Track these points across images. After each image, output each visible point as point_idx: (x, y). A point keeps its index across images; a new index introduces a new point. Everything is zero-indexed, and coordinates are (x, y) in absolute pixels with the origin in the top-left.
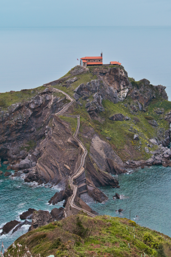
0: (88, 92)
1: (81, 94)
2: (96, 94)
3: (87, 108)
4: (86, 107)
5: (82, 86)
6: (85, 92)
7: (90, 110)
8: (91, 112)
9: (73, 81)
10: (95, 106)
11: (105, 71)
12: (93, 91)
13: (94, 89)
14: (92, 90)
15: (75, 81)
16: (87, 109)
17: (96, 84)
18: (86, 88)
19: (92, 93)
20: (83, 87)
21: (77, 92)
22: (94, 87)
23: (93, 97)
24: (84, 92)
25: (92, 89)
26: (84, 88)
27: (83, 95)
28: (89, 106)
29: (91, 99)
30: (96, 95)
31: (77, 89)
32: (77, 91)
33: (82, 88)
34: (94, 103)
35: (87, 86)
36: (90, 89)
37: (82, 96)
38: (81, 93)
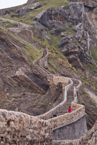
0: (64, 23)
1: (49, 25)
2: (81, 25)
3: (62, 46)
4: (60, 44)
5: (51, 11)
6: (58, 22)
7: (68, 51)
8: (71, 57)
9: (33, 8)
10: (79, 45)
11: (93, 4)
12: (74, 20)
13: (75, 17)
14: (71, 18)
15: (35, 8)
16: (61, 48)
17: (78, 8)
18: (60, 15)
19: (71, 23)
20: (53, 12)
21: (41, 20)
22: (75, 12)
23: (74, 30)
24: (54, 22)
25: (72, 16)
26: (56, 14)
27: (54, 26)
28: (67, 43)
29: (70, 32)
30: (80, 27)
31: (41, 15)
32: (42, 18)
33: (51, 14)
34: (78, 39)
35: (60, 11)
36: (67, 17)
37: (51, 29)
38: (48, 23)
